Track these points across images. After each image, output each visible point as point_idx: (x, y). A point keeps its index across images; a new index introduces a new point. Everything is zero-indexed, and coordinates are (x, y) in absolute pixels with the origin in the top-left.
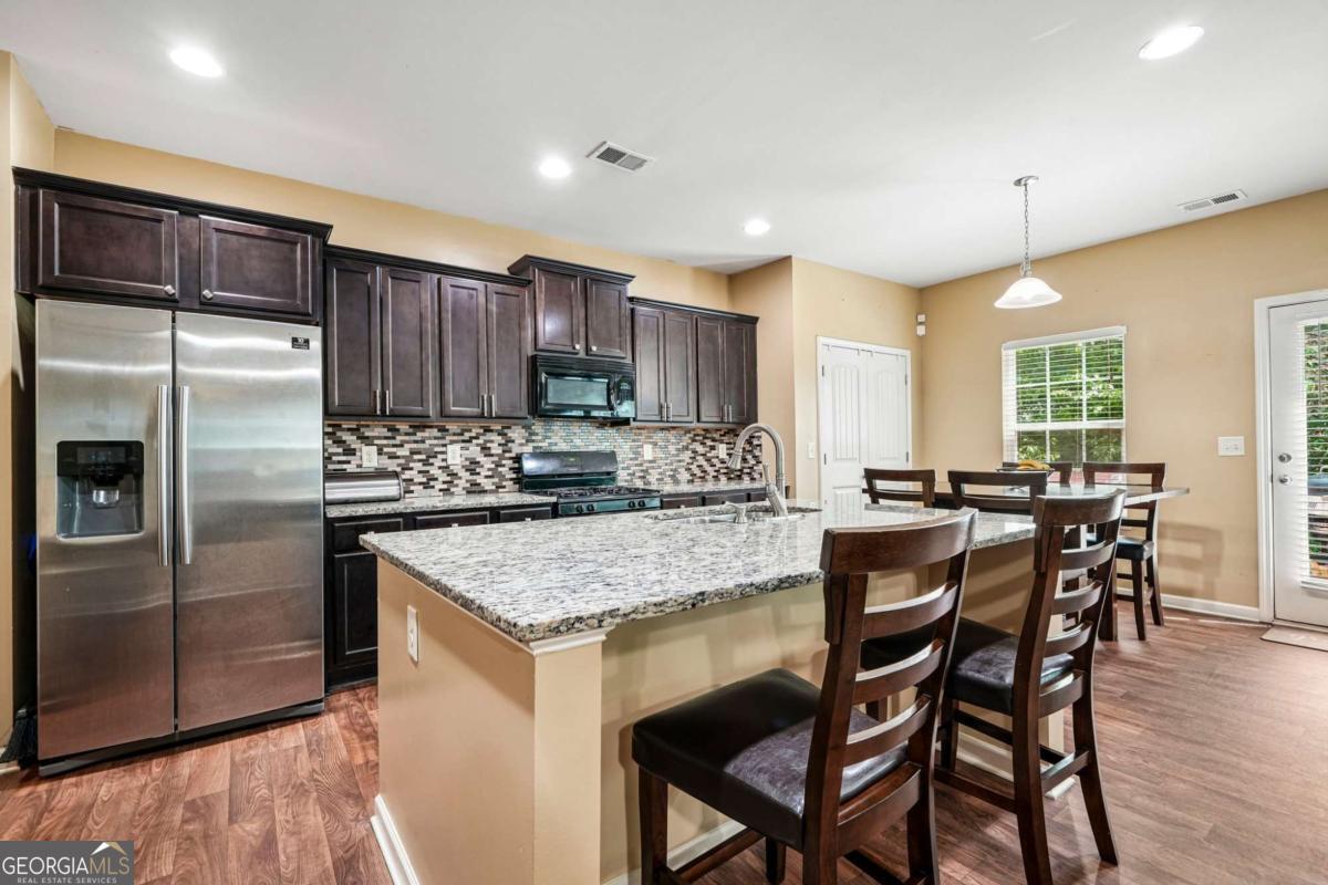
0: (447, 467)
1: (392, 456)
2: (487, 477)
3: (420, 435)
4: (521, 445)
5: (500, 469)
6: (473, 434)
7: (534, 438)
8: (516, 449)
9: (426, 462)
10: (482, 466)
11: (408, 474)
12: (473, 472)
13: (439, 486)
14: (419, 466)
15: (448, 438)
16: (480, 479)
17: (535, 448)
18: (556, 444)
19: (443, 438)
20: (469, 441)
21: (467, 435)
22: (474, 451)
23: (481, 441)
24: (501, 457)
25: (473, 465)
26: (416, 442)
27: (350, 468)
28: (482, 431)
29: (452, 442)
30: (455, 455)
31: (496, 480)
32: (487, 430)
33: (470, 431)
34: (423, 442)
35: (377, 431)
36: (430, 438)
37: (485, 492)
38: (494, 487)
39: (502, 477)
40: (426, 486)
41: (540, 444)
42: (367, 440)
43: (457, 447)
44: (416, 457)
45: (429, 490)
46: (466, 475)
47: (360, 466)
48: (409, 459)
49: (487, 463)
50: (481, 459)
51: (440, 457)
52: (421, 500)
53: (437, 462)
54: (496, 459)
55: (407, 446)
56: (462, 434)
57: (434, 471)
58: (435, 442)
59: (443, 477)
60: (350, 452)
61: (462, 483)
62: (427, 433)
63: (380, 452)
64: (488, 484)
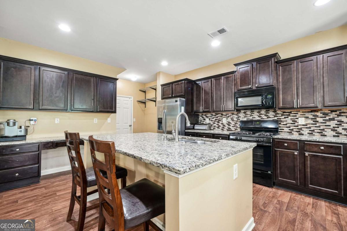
0: (223, 124)
1: (212, 121)
2: (232, 127)
3: (217, 116)
4: (242, 118)
5: (236, 125)
6: (229, 115)
7: (247, 116)
8: (241, 119)
9: (218, 122)
10: (231, 124)
11: (214, 125)
12: (229, 125)
13: (221, 128)
14: (216, 123)
15: (223, 116)
16: (231, 127)
17: (247, 119)
18: (255, 118)
19: (222, 116)
20: (228, 117)
21: (228, 116)
22: (229, 120)
23: (231, 117)
24: (237, 121)
25: (229, 124)
26: (216, 117)
27: (204, 123)
28: (231, 114)
29: (224, 117)
30: (225, 121)
31: (235, 128)
32: (233, 114)
33: (228, 114)
34: (218, 117)
35: (209, 115)
36: (219, 116)
37: (232, 131)
38: (234, 130)
39: (237, 127)
40: (218, 128)
41: (249, 118)
42: (207, 117)
43: (225, 119)
44: (216, 121)
45: (219, 129)
46: (227, 126)
47: (206, 122)
48: (215, 121)
49: (233, 123)
50: (231, 122)
51: (221, 121)
52: (217, 131)
53: (221, 122)
54: (235, 122)
55: (215, 118)
56: (226, 115)
57: (220, 124)
58: (220, 117)
59: (222, 126)
60: (204, 119)
61: (226, 128)
62: (219, 115)
63: (209, 120)
64: (233, 129)
